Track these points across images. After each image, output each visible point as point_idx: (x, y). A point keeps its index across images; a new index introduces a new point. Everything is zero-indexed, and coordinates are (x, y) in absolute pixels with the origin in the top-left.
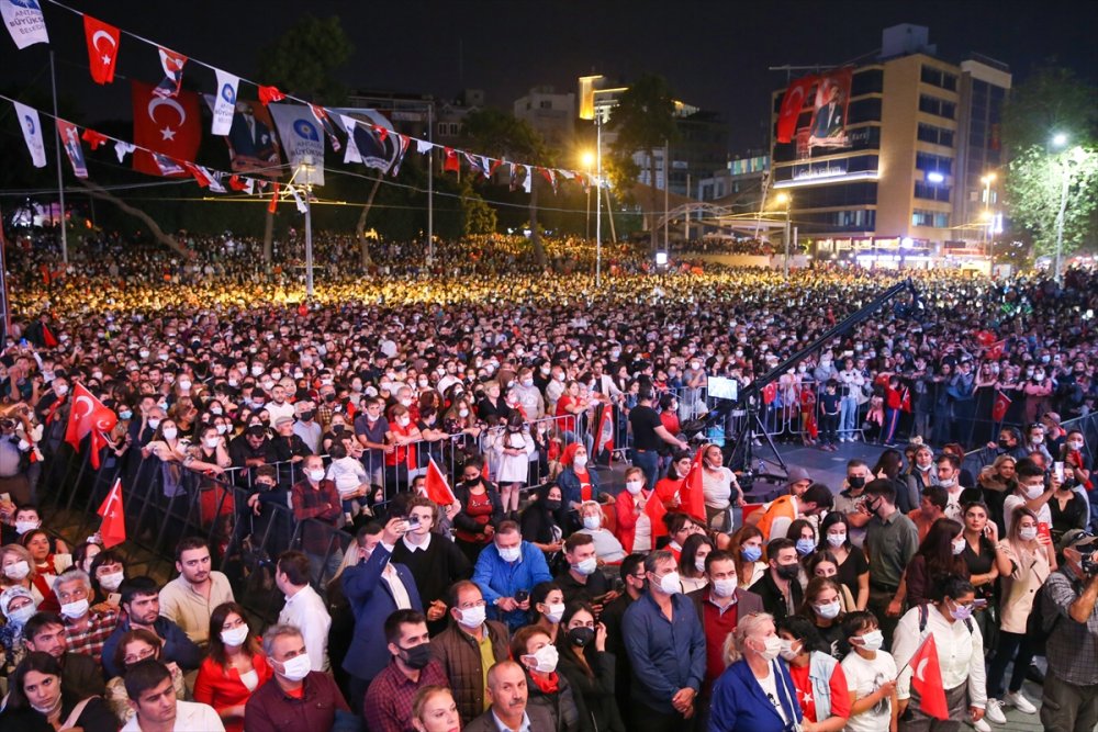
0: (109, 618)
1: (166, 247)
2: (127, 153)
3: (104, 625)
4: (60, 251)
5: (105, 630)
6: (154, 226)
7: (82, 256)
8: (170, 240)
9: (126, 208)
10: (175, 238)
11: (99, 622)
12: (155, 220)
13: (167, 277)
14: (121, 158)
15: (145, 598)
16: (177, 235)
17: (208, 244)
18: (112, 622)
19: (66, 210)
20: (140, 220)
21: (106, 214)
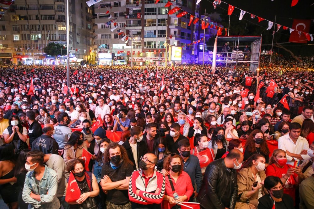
0: (276, 120)
1: (294, 59)
2: (292, 31)
3: (274, 122)
4: (269, 60)
5: (274, 123)
6: (292, 54)
7: (274, 61)
8: (296, 57)
9: (286, 50)
10: (297, 57)
11: (273, 121)
12: (293, 53)
13: (294, 66)
14: (291, 33)
15: (286, 116)
16: (298, 56)
17: (306, 58)
18: (276, 122)
19: (273, 51)
20: (289, 53)
21: (281, 51)
